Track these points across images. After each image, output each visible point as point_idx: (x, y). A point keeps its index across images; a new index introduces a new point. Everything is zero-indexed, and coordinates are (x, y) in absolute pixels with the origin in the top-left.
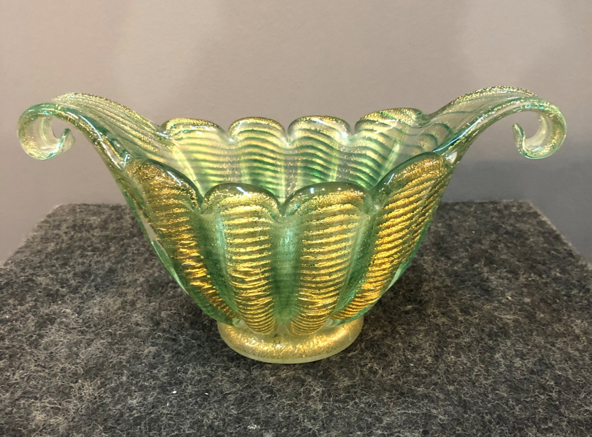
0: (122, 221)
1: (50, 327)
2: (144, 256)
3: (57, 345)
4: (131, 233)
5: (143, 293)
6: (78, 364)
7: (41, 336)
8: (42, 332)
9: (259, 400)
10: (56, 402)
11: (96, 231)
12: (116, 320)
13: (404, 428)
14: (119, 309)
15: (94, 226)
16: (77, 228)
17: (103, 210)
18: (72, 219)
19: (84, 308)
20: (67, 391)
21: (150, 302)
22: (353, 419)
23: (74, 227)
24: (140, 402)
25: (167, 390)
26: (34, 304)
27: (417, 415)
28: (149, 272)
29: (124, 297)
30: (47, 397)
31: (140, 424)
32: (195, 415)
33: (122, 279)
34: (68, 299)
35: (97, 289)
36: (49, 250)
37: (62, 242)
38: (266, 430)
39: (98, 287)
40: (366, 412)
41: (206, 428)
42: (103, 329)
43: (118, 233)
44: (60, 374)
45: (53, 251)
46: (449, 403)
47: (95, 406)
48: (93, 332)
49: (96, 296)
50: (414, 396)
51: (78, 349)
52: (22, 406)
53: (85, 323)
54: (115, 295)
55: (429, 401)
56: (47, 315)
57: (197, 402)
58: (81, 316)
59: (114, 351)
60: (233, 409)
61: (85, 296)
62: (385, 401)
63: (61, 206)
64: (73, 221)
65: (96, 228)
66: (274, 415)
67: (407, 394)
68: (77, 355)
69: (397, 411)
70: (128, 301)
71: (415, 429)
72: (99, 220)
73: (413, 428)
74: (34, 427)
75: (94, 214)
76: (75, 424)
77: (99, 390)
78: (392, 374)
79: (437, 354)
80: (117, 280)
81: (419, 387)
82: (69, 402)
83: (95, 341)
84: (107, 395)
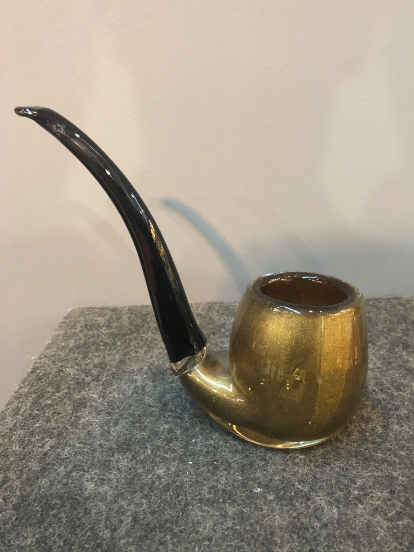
0: (121, 320)
1: (83, 410)
2: (144, 349)
3: (92, 425)
4: (130, 329)
5: (149, 380)
6: (111, 440)
7: (79, 418)
8: (79, 414)
9: (257, 466)
10: (100, 473)
11: (103, 329)
12: (133, 402)
13: (375, 489)
14: (133, 393)
15: (101, 325)
16: (88, 327)
17: (106, 312)
18: (83, 320)
19: (107, 393)
20: (107, 463)
21: (155, 386)
22: (334, 481)
23: (86, 326)
24: (165, 472)
25: (184, 461)
26: (67, 391)
27: (382, 477)
28: (150, 362)
29: (135, 383)
30: (93, 469)
31: (168, 491)
32: (210, 481)
33: (131, 368)
34: (93, 386)
35: (113, 377)
36: (71, 345)
37: (80, 339)
38: (268, 492)
39: (114, 375)
40: (342, 475)
41: (221, 492)
42: (125, 410)
43: (120, 330)
44: (99, 450)
45: (74, 346)
46: (404, 466)
47: (131, 476)
48: (117, 413)
49: (114, 383)
50: (375, 461)
51: (109, 428)
52: (75, 477)
53: (110, 406)
54: (129, 381)
55: (388, 464)
56: (80, 399)
57: (209, 470)
58: (106, 400)
59: (136, 428)
60: (238, 475)
61: (105, 383)
62: (354, 465)
63: (73, 310)
64: (84, 321)
65: (103, 326)
66: (271, 479)
67: (370, 459)
68: (109, 432)
69: (366, 474)
70: (139, 386)
71: (383, 489)
72: (103, 319)
73: (382, 488)
74: (87, 495)
75: (100, 315)
76: (118, 492)
77: (132, 462)
78: (354, 442)
79: (385, 424)
80: (127, 369)
81: (377, 453)
82: (111, 473)
83: (120, 421)
84: (138, 466)
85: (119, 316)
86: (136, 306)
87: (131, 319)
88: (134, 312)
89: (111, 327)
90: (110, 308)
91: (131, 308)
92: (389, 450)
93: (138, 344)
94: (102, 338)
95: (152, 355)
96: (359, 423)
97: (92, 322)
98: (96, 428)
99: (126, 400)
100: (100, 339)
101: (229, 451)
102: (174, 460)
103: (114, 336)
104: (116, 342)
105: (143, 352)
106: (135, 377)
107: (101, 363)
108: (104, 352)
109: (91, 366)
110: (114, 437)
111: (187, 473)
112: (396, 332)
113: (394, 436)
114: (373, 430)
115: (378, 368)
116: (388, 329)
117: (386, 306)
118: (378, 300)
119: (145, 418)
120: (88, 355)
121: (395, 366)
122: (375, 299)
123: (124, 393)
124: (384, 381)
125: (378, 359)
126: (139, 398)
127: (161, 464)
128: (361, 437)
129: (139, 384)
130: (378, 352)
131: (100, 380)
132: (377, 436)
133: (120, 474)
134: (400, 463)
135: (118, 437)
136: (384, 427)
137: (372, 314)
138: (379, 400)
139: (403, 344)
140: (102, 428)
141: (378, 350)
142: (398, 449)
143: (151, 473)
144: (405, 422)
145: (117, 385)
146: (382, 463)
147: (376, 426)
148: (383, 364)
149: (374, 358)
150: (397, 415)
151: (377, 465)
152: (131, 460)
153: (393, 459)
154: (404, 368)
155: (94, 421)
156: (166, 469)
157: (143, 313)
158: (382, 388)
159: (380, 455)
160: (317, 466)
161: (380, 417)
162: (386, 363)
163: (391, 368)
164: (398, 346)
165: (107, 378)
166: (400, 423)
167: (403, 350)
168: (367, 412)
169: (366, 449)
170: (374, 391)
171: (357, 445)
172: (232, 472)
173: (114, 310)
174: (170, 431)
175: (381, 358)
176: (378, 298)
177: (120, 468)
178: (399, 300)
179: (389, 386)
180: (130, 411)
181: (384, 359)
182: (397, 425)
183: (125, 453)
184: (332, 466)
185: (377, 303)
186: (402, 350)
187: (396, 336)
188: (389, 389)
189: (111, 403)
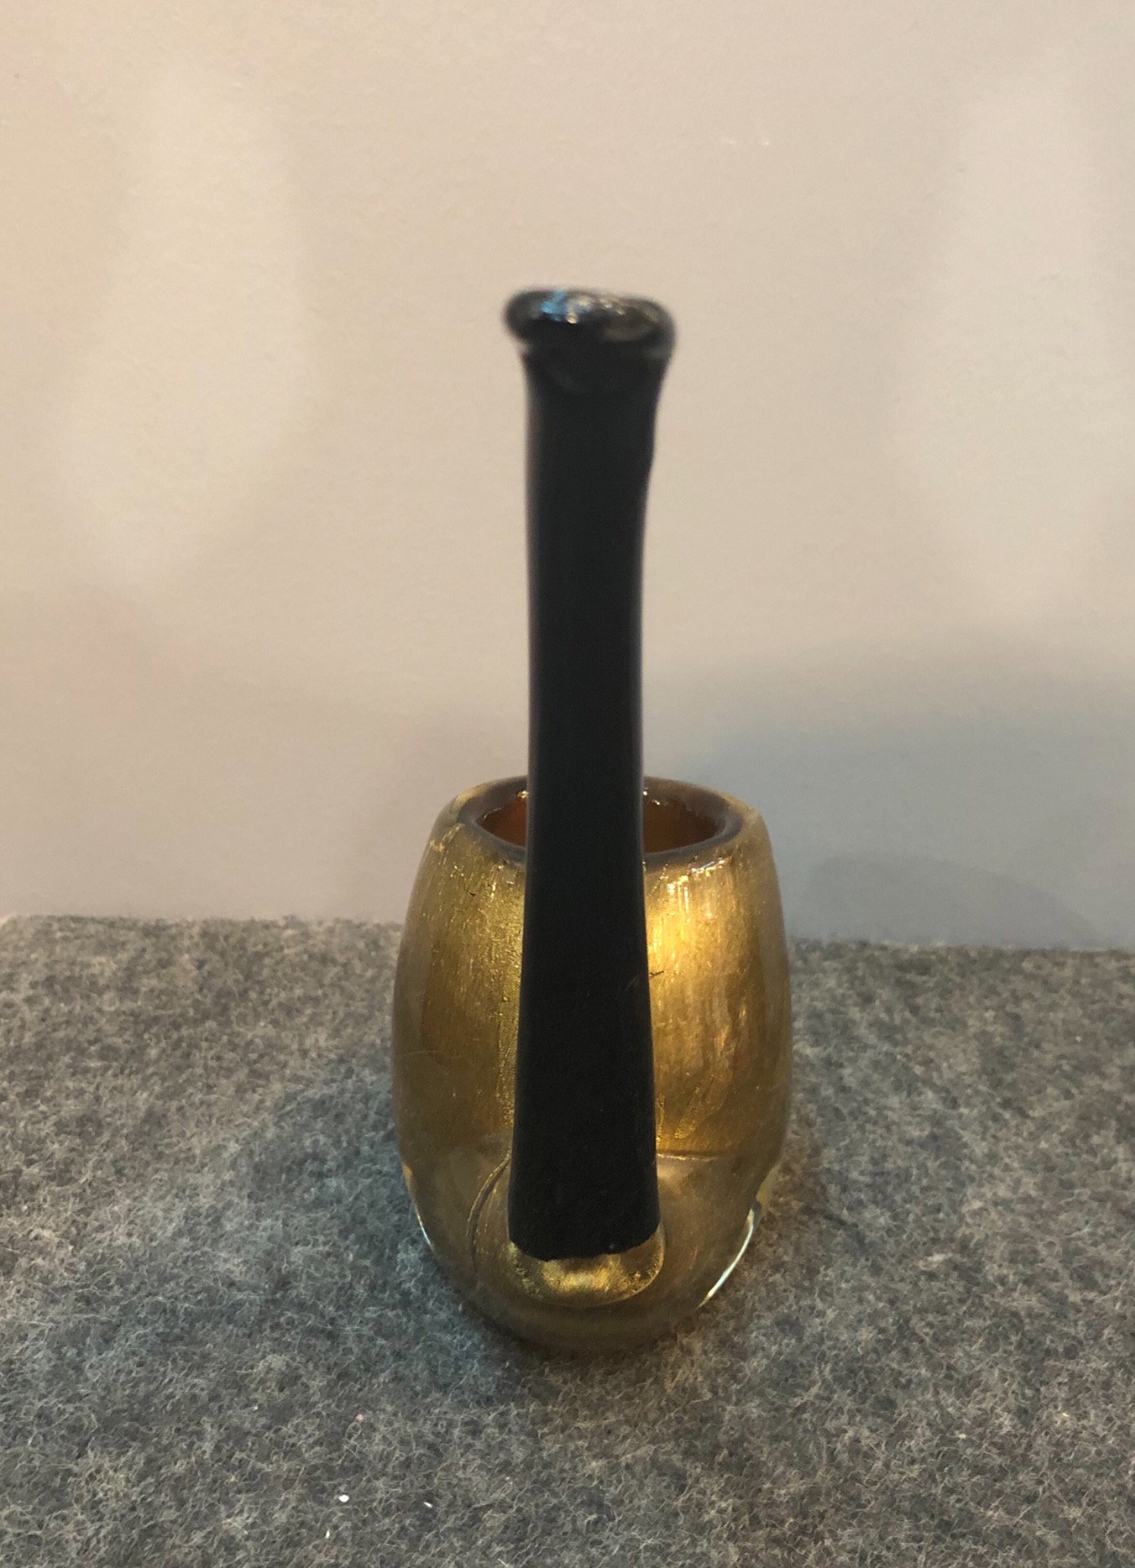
85: (164, 955)
86: (231, 923)
87: (207, 967)
88: (221, 944)
89: (136, 992)
90: (141, 924)
91: (212, 930)
92: (1031, 1499)
93: (219, 1058)
94: (99, 1030)
95: (262, 1101)
96: (937, 1393)
97: (71, 970)
98: (39, 1350)
99: (151, 1259)
100: (90, 1033)
101: (480, 1467)
102: (288, 1484)
103: (140, 1023)
104: (143, 1048)
105: (231, 1091)
106: (192, 1179)
107: (82, 1121)
108: (98, 1079)
109: (47, 1128)
110: (94, 1387)
111: (328, 1535)
112: (1103, 1075)
113: (1051, 1449)
114: (981, 1421)
115: (1027, 1199)
116: (1074, 1062)
117: (1077, 982)
118: (1055, 956)
119: (209, 1326)
120: (42, 1086)
121: (1084, 1198)
122: (1044, 954)
123: (147, 1231)
124: (1040, 1247)
125: (1030, 1167)
126: (198, 1253)
127: (243, 1497)
128: (937, 1446)
129: (205, 1201)
130: (1031, 1145)
131: (71, 1180)
132: (994, 1444)
133: (98, 1524)
134: (1061, 1550)
135: (107, 1389)
136: (1023, 1415)
137: (1026, 1005)
138: (1015, 1314)
139: (1118, 1119)
140: (57, 1351)
141: (1033, 1137)
142: (1060, 1495)
143: (201, 1528)
144: (1095, 1403)
145: (128, 1201)
146: (1001, 1546)
147: (993, 1409)
148: (1043, 1187)
149: (1016, 1165)
150: (1072, 1375)
151: (982, 1550)
152: (142, 1477)
153: (1038, 1533)
154: (1114, 1205)
155: (35, 1326)
156: (255, 1515)
157: (251, 949)
158: (1029, 1272)
159: (995, 1515)
160: (777, 1542)
161: (1012, 1376)
162: (1056, 1182)
163: (1068, 1203)
164: (1100, 1126)
165: (99, 1173)
166: (1077, 1404)
167: (1119, 1142)
168: (968, 1355)
169: (949, 1491)
170: (1002, 1280)
171: (920, 1475)
172: (480, 1542)
173: (154, 931)
174: (289, 1380)
175: (1039, 1167)
176: (1053, 951)
177: (101, 1501)
178: (1124, 963)
179: (1056, 1266)
180: (160, 1298)
181: (1050, 1169)
182: (1066, 1408)
183: (123, 1449)
184: (828, 1542)
185: (1048, 968)
186: (1112, 1142)
187: (1101, 1091)
188: (1054, 1277)
189: (101, 1262)
